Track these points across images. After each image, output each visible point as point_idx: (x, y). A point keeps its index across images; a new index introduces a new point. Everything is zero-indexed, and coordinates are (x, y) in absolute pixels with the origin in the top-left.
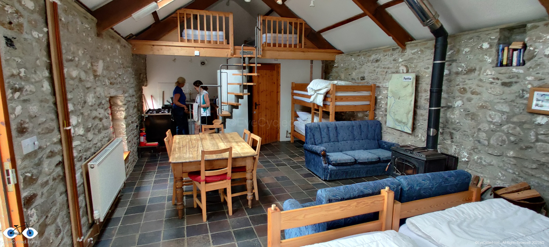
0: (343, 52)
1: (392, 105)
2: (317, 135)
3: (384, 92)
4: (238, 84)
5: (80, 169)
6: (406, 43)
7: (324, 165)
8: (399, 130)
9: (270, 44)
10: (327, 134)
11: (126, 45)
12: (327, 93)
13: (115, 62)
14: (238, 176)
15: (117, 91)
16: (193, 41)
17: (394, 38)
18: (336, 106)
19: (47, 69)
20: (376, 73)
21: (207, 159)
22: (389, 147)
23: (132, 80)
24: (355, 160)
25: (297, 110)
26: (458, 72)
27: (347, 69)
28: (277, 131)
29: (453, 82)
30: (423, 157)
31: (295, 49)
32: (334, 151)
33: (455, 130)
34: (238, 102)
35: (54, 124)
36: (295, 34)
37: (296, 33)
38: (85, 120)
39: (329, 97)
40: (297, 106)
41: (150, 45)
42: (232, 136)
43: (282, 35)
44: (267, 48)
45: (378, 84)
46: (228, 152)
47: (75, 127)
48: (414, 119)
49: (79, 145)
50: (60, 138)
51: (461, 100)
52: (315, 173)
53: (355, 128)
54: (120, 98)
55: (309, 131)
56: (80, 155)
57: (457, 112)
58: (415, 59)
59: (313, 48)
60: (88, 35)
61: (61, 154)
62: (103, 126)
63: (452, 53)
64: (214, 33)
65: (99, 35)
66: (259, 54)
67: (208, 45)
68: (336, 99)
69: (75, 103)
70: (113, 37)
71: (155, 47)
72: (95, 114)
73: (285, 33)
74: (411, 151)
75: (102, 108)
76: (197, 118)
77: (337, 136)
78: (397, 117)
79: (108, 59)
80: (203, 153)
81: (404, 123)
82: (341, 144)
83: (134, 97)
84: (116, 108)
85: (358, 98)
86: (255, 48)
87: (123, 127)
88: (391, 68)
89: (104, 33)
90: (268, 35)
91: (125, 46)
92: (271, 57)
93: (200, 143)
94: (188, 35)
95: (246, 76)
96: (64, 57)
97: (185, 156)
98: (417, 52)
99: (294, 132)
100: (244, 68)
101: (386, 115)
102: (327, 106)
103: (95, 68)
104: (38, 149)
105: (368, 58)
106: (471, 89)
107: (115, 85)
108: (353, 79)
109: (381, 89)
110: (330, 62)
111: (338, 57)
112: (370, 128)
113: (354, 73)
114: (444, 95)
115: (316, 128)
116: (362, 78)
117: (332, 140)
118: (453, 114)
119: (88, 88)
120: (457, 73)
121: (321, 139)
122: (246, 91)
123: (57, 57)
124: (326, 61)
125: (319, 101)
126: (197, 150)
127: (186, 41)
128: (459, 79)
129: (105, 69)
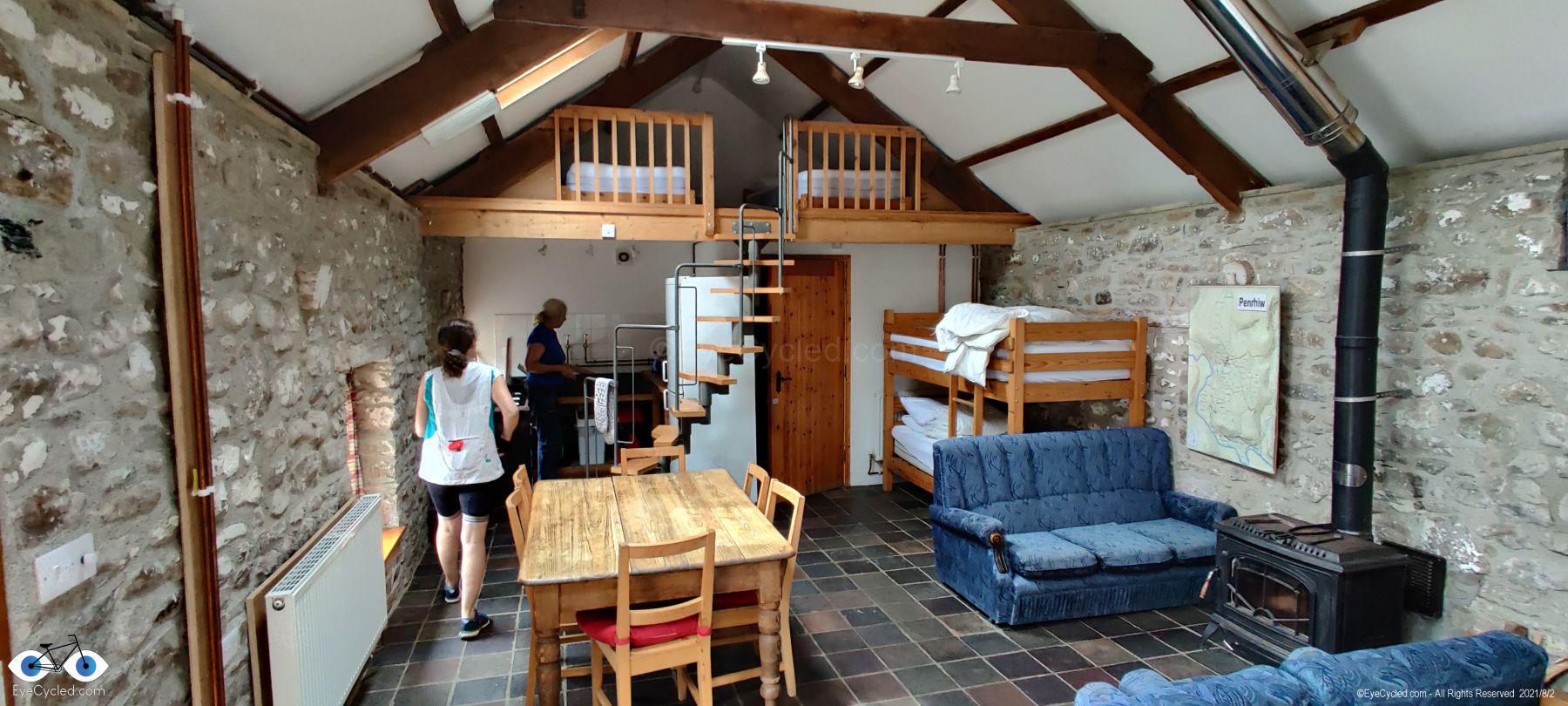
0: (1038, 219)
1: (1201, 383)
2: (972, 479)
3: (1174, 342)
4: (727, 319)
5: (239, 613)
6: (1241, 194)
7: (999, 576)
8: (1231, 462)
9: (821, 199)
10: (1003, 475)
11: (406, 212)
12: (999, 345)
13: (371, 264)
14: (733, 618)
15: (372, 349)
16: (597, 197)
17: (1203, 178)
18: (1026, 386)
19: (147, 308)
20: (1146, 284)
21: (635, 571)
22: (1201, 515)
23: (419, 313)
24: (1097, 558)
25: (901, 393)
26: (1425, 283)
27: (1051, 271)
28: (841, 457)
29: (1409, 315)
30: (1331, 560)
31: (894, 213)
32: (1026, 529)
33: (1431, 467)
34: (727, 373)
35: (160, 484)
36: (892, 169)
37: (896, 168)
38: (265, 453)
39: (1006, 360)
40: (901, 380)
41: (473, 210)
42: (711, 482)
43: (856, 175)
44: (812, 212)
45: (1153, 318)
46: (704, 548)
47: (229, 480)
48: (1281, 428)
49: (243, 536)
50: (176, 525)
51: (1440, 372)
52: (971, 598)
53: (1088, 452)
54: (382, 367)
55: (946, 464)
56: (244, 566)
57: (1430, 411)
58: (1273, 241)
59: (947, 210)
60: (288, 194)
61: (178, 576)
62: (325, 463)
63: (1401, 224)
64: (658, 171)
65: (323, 190)
66: (790, 230)
67: (643, 208)
68: (1026, 365)
69: (235, 405)
70: (366, 193)
71: (490, 216)
72: (299, 427)
73: (865, 167)
74: (1287, 537)
75: (323, 408)
76: (605, 423)
77: (1033, 481)
78: (1220, 420)
79: (349, 259)
80: (626, 552)
81: (1247, 440)
82: (1046, 506)
83: (422, 361)
84: (367, 398)
85: (1096, 361)
86: (777, 215)
87: (387, 453)
88: (1196, 269)
89: (338, 183)
90: (815, 173)
91: (401, 217)
92: (822, 236)
93: (613, 508)
94: (584, 178)
95: (750, 295)
96: (205, 267)
97: (567, 559)
98: (1281, 222)
99: (893, 461)
100: (746, 271)
101: (1183, 413)
102: (998, 386)
103: (306, 289)
104: (97, 575)
105: (1117, 238)
106: (1477, 340)
107: (366, 331)
108: (1071, 300)
109: (1163, 331)
110: (999, 248)
111: (1022, 236)
112: (1134, 454)
113: (1074, 284)
114: (1383, 356)
115: (969, 454)
116: (1099, 299)
117: (1019, 492)
118: (1417, 418)
119: (281, 353)
120: (1423, 288)
121: (983, 490)
122: (750, 340)
123: (180, 272)
124: (986, 246)
125: (975, 369)
126: (606, 537)
127: (578, 195)
128: (1431, 307)
129: (337, 290)
